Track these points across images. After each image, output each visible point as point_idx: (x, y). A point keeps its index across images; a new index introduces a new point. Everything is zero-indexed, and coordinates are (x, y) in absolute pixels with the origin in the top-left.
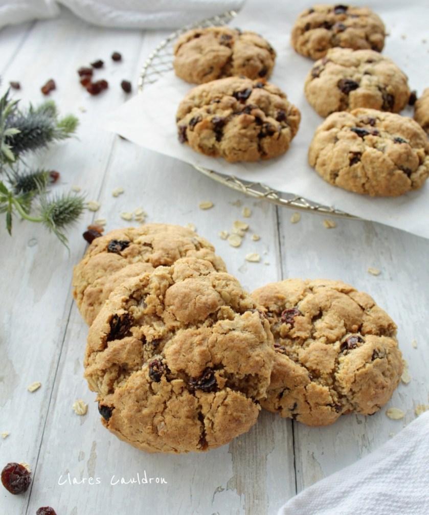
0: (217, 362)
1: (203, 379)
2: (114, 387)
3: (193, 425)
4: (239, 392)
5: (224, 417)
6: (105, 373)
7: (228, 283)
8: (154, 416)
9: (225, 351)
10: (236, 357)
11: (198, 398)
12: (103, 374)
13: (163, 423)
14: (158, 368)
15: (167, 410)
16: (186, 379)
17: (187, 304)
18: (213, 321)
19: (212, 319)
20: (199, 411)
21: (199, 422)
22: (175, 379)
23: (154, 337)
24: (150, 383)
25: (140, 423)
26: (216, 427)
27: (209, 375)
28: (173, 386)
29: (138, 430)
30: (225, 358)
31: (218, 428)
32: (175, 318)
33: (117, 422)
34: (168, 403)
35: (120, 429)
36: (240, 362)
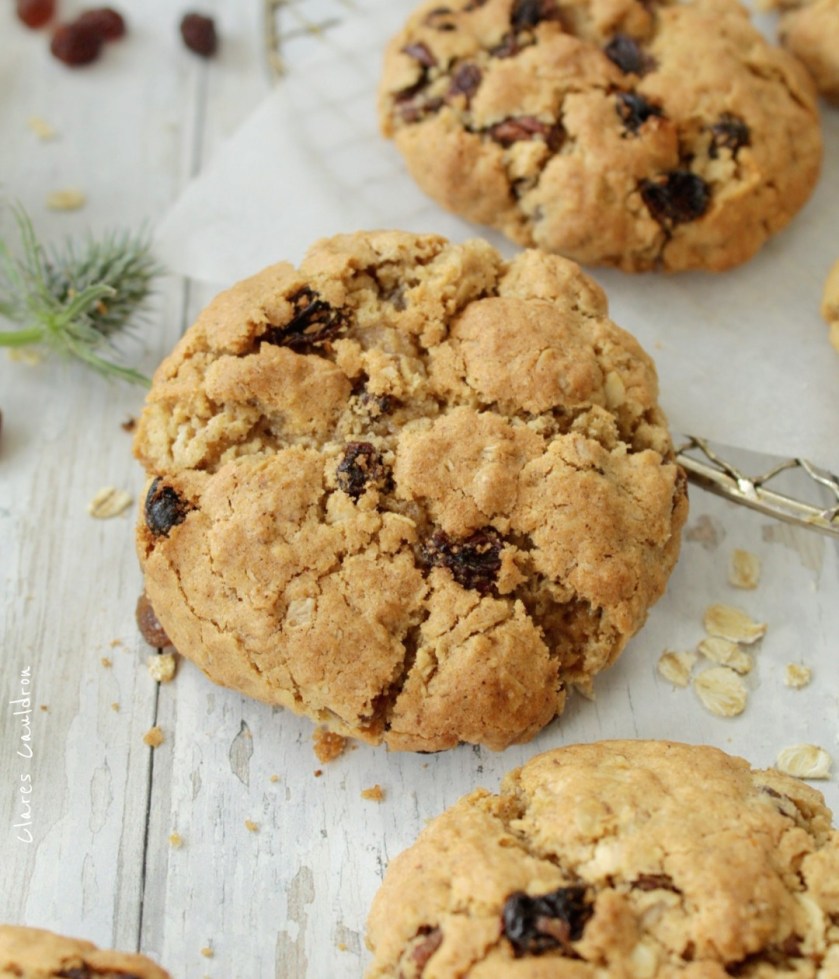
0: (522, 526)
1: (468, 546)
2: (223, 457)
3: (382, 648)
4: (540, 628)
5: (473, 667)
6: (214, 413)
7: (634, 363)
8: (298, 575)
9: (555, 507)
10: (576, 537)
11: (432, 589)
12: (208, 413)
13: (310, 602)
14: (368, 462)
15: (334, 576)
16: (422, 528)
17: (512, 353)
18: (557, 426)
19: (557, 421)
20: (415, 622)
21: (401, 649)
22: (398, 512)
23: (391, 388)
24: (329, 492)
25: (251, 574)
26: (438, 686)
27: (488, 546)
28: (381, 527)
29: (234, 590)
30: (548, 527)
31: (444, 688)
32: (462, 374)
33: (186, 544)
34: (347, 561)
35: (183, 570)
36: (579, 556)
